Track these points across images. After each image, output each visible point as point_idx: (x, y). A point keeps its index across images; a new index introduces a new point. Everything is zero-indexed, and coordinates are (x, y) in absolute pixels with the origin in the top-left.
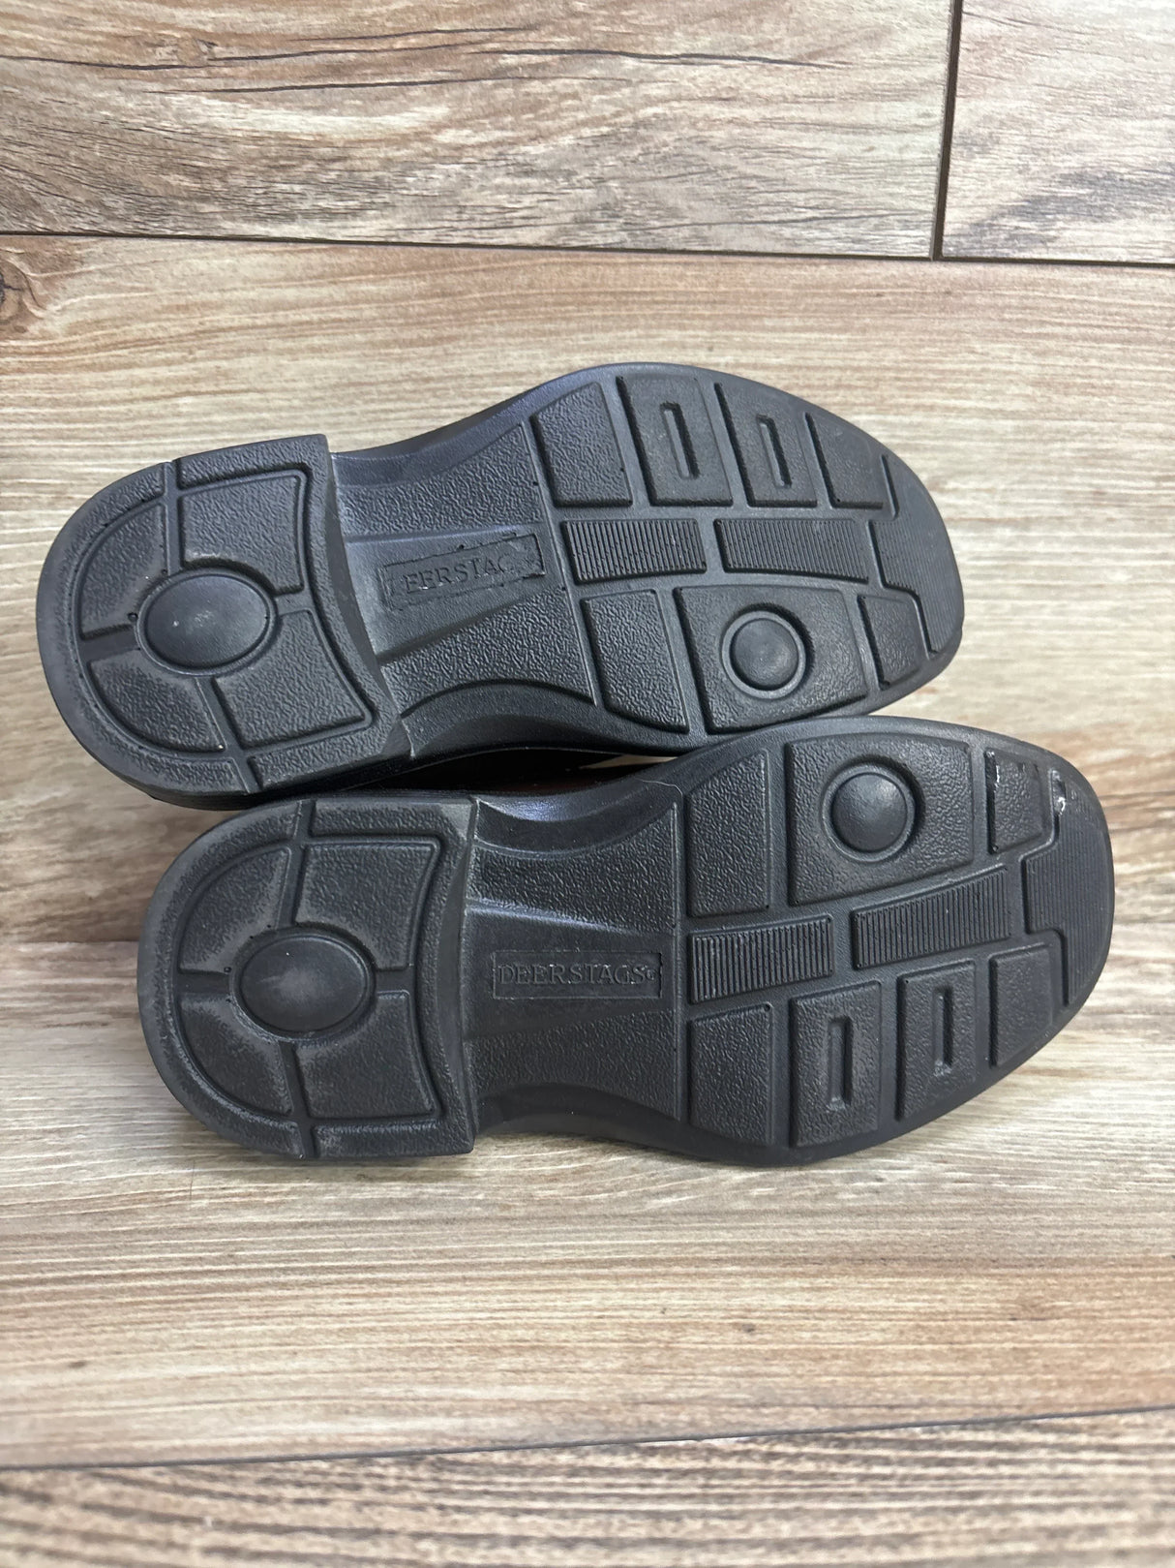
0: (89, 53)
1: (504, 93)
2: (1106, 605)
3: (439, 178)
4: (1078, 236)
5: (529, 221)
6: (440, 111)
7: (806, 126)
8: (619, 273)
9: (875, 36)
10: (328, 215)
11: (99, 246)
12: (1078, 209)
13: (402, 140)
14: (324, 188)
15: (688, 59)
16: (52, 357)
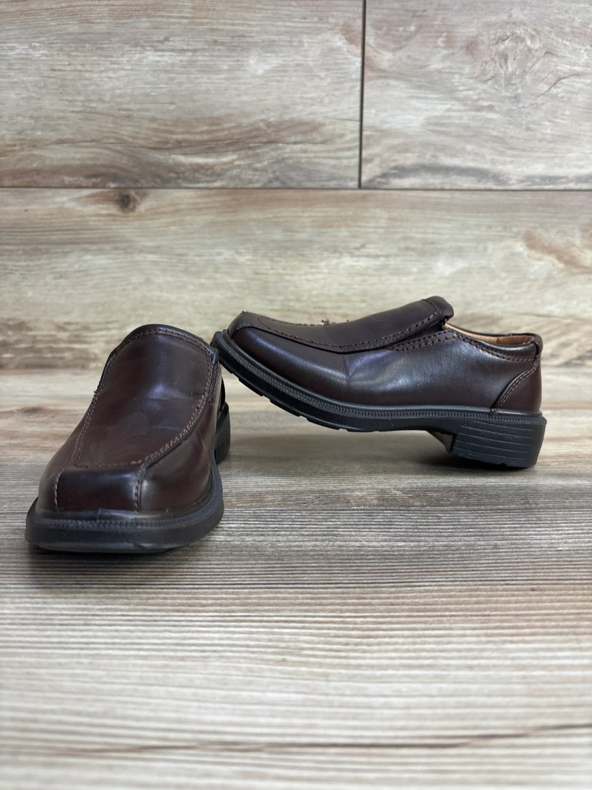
0: (152, 146)
1: (251, 152)
2: (412, 278)
3: (235, 172)
4: (396, 182)
5: (257, 181)
6: (235, 157)
7: (324, 158)
8: (279, 194)
9: (341, 136)
10: (208, 182)
11: (153, 191)
12: (395, 176)
13: (225, 164)
14: (207, 175)
15: (295, 143)
16: (141, 217)
